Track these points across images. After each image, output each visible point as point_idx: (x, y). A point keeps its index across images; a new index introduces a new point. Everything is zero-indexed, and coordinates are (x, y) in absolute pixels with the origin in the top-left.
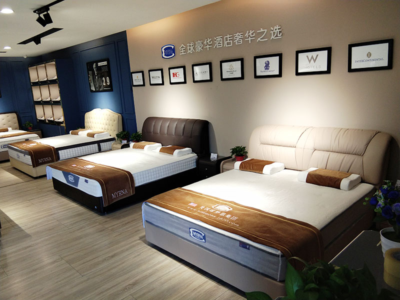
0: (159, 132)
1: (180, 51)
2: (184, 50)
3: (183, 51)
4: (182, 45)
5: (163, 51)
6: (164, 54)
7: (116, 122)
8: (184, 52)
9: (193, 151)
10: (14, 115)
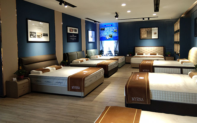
10: (162, 48)
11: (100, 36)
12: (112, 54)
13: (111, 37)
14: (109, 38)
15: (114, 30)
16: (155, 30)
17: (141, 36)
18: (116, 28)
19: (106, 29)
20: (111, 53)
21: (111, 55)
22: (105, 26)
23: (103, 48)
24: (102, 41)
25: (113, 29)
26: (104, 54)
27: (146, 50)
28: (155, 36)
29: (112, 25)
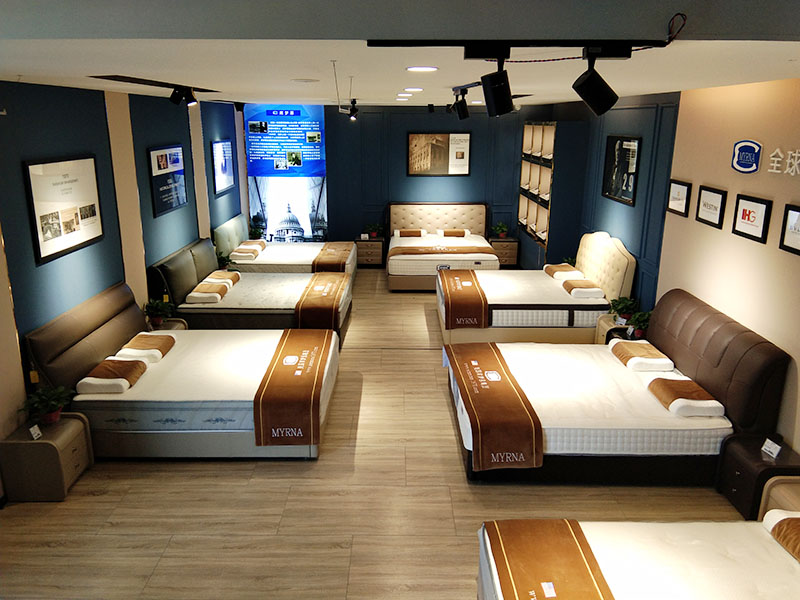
0: (678, 332)
1: (770, 163)
2: (778, 162)
3: (775, 165)
4: (778, 150)
5: (737, 152)
6: (736, 159)
7: (620, 274)
8: (778, 168)
9: (727, 415)
10: (482, 208)
11: (248, 158)
12: (302, 231)
13: (297, 161)
14: (289, 164)
15: (309, 134)
16: (460, 143)
17: (411, 161)
18: (316, 126)
19: (272, 126)
20: (296, 226)
21: (298, 234)
22: (269, 113)
23: (263, 205)
24: (258, 178)
25: (305, 132)
26: (269, 231)
27: (429, 217)
28: (458, 166)
29: (297, 113)
